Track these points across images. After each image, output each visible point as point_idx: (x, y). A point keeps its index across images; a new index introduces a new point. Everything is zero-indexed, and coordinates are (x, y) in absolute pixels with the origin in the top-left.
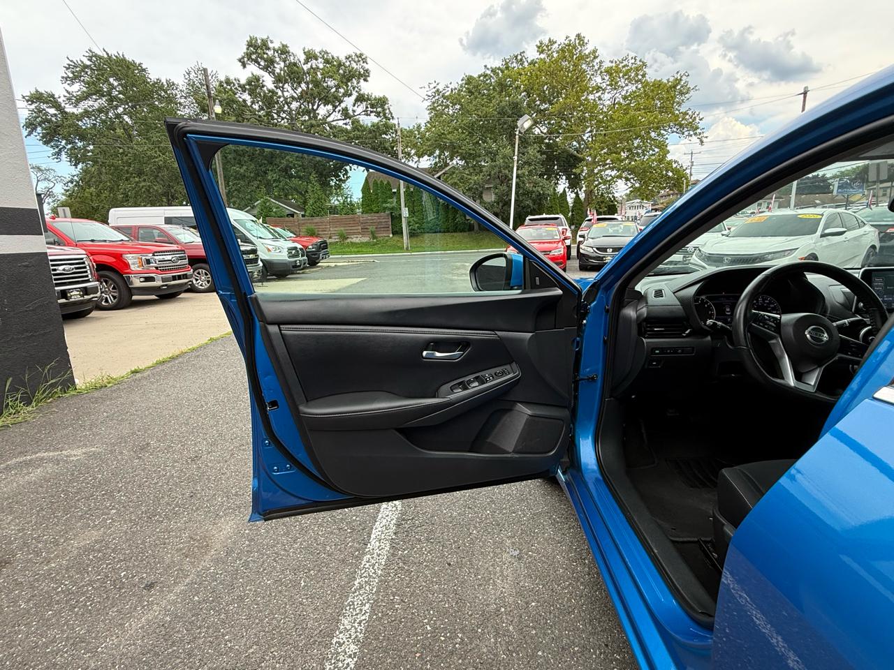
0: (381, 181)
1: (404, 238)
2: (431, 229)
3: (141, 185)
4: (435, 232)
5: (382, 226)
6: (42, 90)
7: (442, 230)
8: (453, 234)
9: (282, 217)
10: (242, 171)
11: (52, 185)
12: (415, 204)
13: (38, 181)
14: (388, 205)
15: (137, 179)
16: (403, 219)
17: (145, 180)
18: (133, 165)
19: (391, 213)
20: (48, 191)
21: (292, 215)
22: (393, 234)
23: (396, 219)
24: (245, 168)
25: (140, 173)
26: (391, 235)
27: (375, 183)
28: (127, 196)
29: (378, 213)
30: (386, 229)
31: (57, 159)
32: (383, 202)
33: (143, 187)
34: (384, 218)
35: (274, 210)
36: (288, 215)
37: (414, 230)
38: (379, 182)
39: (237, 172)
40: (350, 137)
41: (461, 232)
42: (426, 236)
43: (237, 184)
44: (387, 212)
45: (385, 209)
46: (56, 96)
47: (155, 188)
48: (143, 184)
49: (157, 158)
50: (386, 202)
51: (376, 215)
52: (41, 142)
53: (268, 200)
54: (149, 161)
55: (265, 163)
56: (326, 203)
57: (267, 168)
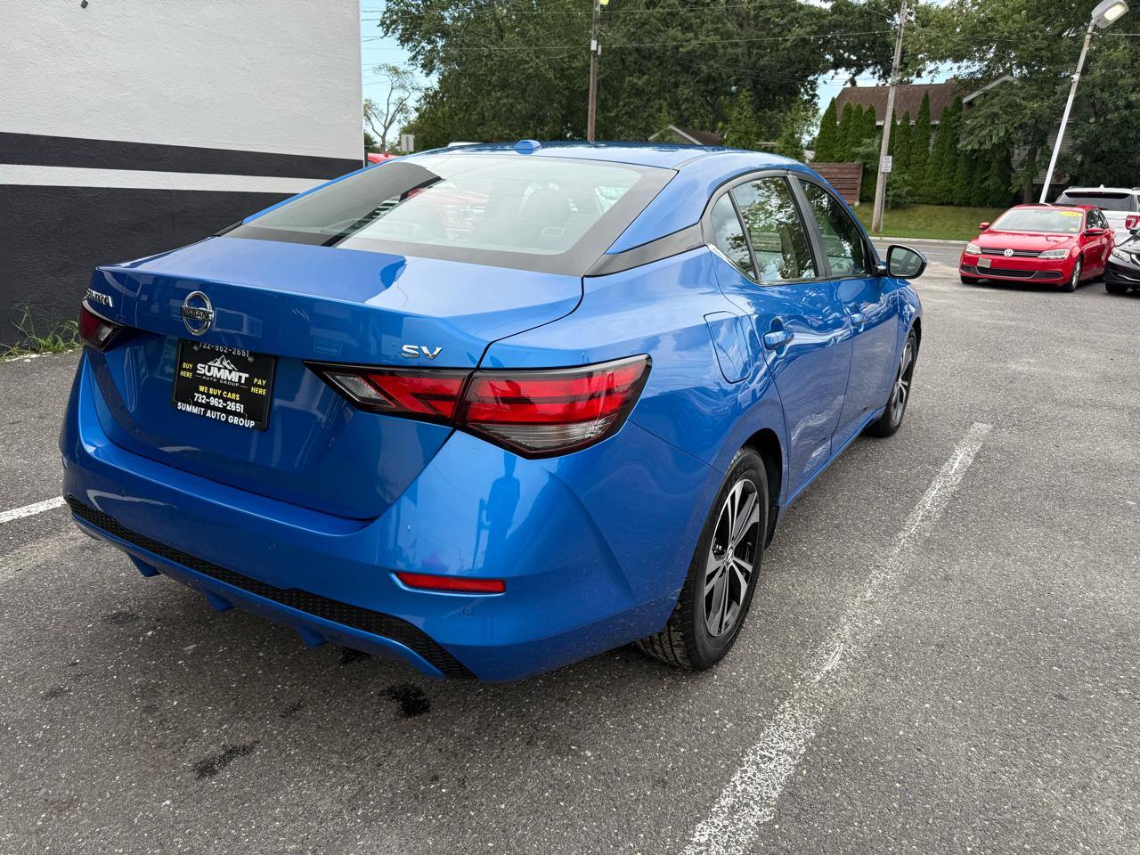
0: (859, 107)
1: (875, 209)
2: (934, 198)
3: (502, 102)
4: (942, 204)
5: (844, 186)
7: (956, 201)
8: (976, 209)
10: (640, 83)
11: (407, 94)
12: (914, 150)
13: (392, 89)
14: (861, 149)
15: (499, 94)
16: (880, 177)
17: (508, 96)
18: (497, 74)
19: (865, 164)
20: (401, 103)
22: (861, 201)
23: (869, 173)
24: (646, 77)
25: (504, 85)
26: (857, 204)
27: (848, 109)
28: (484, 117)
29: (841, 161)
30: (849, 192)
31: (413, 64)
32: (853, 144)
33: (504, 104)
34: (851, 172)
37: (900, 196)
38: (854, 108)
39: (633, 86)
40: (823, 25)
41: (994, 207)
42: (923, 209)
43: (629, 103)
44: (858, 162)
45: (856, 155)
47: (519, 107)
48: (505, 101)
49: (527, 62)
50: (859, 144)
51: (838, 165)
52: (398, 42)
53: (672, 131)
54: (518, 67)
55: (676, 72)
56: (758, 141)
57: (679, 78)
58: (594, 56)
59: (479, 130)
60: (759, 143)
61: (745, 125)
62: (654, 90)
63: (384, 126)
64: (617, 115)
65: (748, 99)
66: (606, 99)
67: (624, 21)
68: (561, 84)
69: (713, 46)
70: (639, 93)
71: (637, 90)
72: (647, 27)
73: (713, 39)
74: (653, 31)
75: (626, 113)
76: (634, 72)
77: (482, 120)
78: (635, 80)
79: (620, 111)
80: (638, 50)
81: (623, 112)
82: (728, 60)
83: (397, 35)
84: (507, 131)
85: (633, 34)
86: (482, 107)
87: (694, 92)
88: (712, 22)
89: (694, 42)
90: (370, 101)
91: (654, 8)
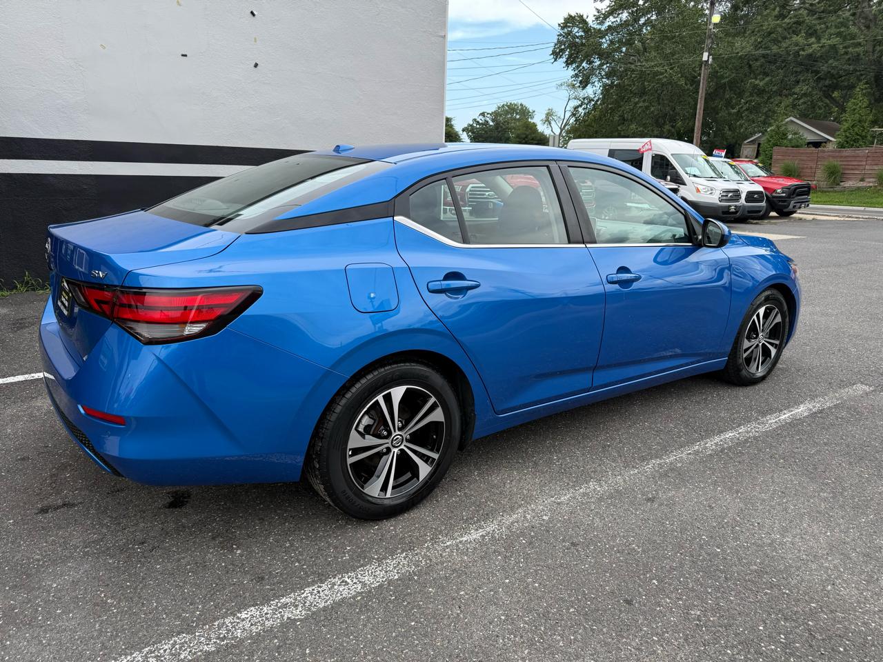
6: (573, 14)
9: (797, 147)
10: (761, 84)
15: (637, 100)
17: (644, 101)
21: (817, 145)
24: (768, 78)
25: (643, 93)
33: (640, 107)
35: (790, 137)
36: (809, 144)
39: (755, 86)
43: (751, 101)
46: (585, 17)
48: (641, 104)
52: (564, 65)
53: (792, 121)
54: (654, 78)
55: (796, 72)
56: (873, 127)
57: (799, 77)
58: (705, 66)
59: (619, 128)
60: (874, 129)
61: (860, 114)
62: (775, 88)
63: (561, 128)
64: (739, 111)
65: (864, 91)
66: (731, 98)
67: (753, 32)
68: (691, 88)
69: (833, 47)
70: (761, 92)
71: (758, 90)
72: (774, 35)
73: (835, 40)
74: (780, 39)
75: (747, 110)
76: (759, 74)
77: (623, 120)
78: (757, 82)
79: (742, 107)
80: (764, 56)
81: (744, 108)
82: (849, 59)
83: (564, 59)
84: (641, 129)
85: (760, 43)
86: (623, 111)
87: (813, 88)
88: (836, 27)
89: (815, 46)
90: (552, 110)
91: (783, 19)
